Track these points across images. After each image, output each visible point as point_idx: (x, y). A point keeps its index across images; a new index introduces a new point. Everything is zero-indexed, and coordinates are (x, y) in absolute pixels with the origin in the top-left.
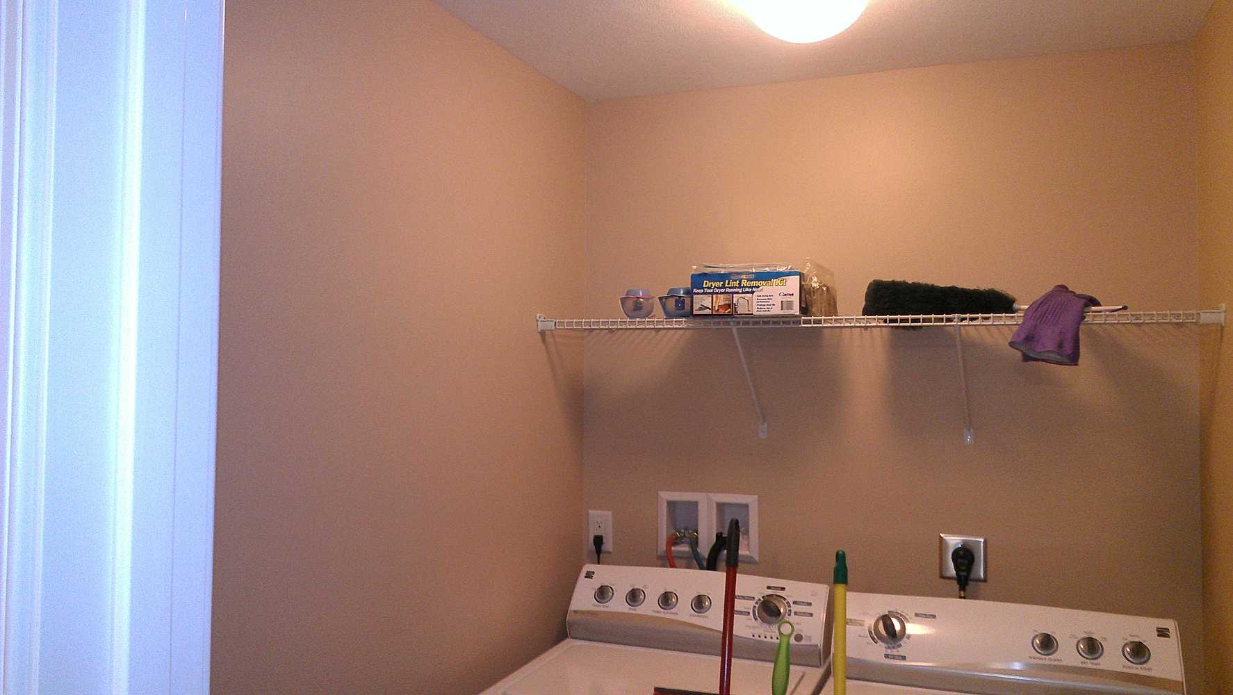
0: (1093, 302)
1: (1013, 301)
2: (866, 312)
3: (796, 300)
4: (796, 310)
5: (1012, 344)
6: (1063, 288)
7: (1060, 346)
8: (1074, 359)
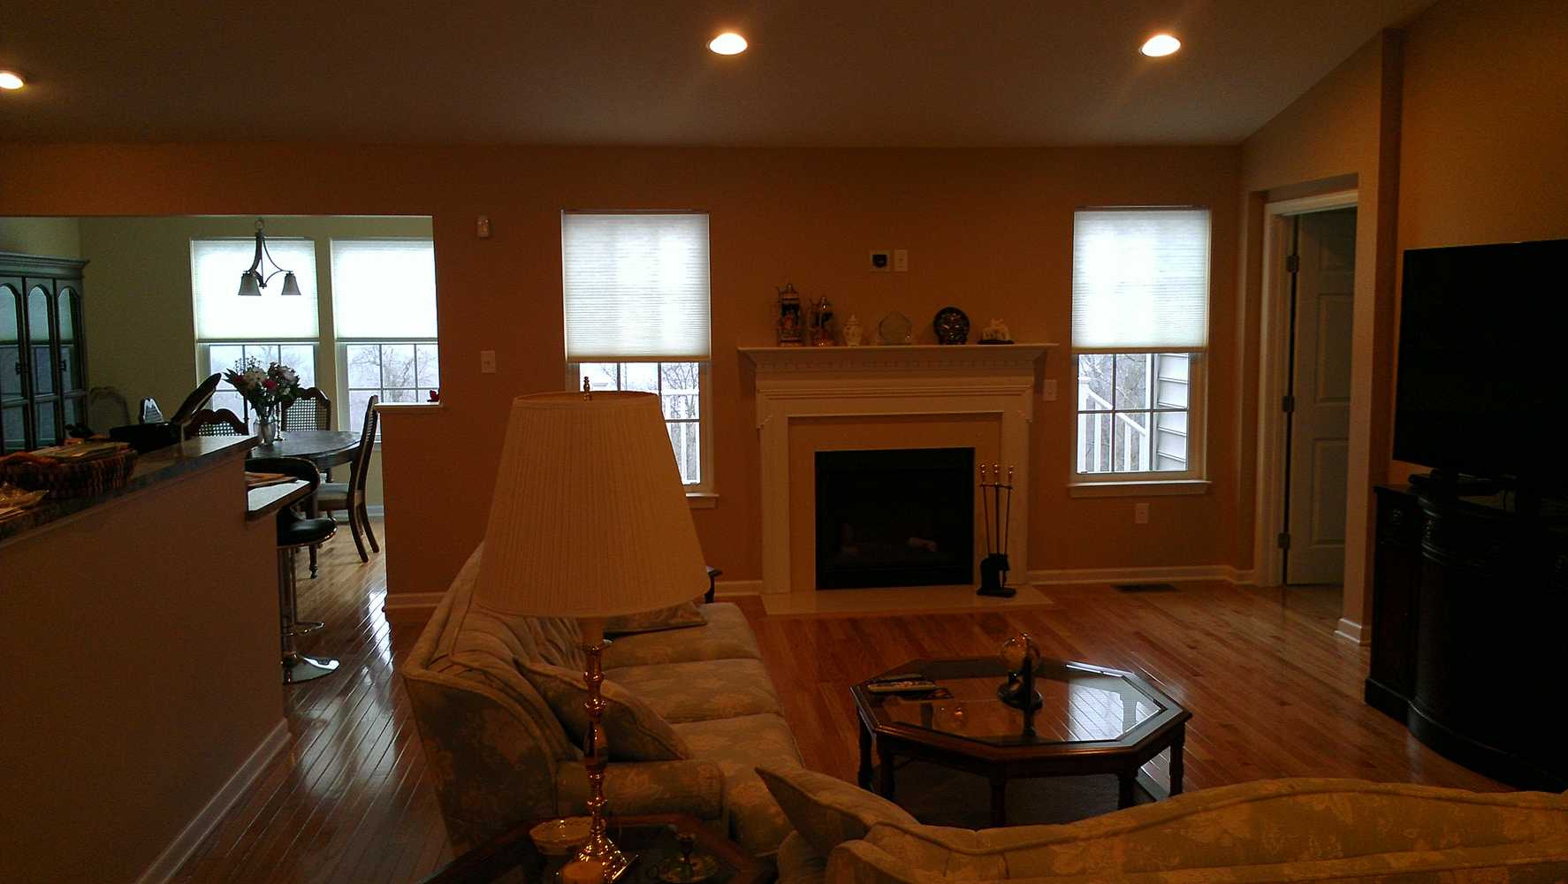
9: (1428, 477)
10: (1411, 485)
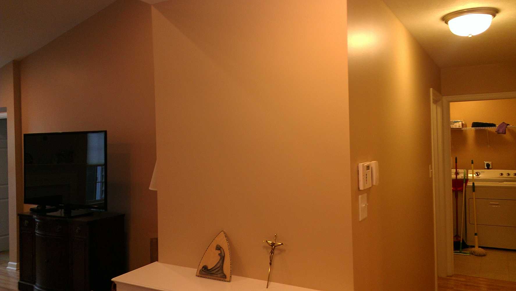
0: (509, 125)
1: (496, 125)
2: (472, 127)
3: (461, 125)
4: (461, 127)
5: (496, 131)
6: (504, 123)
7: (503, 131)
8: (505, 133)
9: (36, 208)
10: (31, 212)
